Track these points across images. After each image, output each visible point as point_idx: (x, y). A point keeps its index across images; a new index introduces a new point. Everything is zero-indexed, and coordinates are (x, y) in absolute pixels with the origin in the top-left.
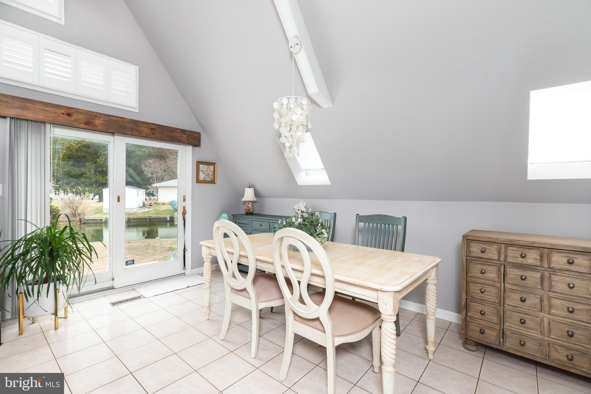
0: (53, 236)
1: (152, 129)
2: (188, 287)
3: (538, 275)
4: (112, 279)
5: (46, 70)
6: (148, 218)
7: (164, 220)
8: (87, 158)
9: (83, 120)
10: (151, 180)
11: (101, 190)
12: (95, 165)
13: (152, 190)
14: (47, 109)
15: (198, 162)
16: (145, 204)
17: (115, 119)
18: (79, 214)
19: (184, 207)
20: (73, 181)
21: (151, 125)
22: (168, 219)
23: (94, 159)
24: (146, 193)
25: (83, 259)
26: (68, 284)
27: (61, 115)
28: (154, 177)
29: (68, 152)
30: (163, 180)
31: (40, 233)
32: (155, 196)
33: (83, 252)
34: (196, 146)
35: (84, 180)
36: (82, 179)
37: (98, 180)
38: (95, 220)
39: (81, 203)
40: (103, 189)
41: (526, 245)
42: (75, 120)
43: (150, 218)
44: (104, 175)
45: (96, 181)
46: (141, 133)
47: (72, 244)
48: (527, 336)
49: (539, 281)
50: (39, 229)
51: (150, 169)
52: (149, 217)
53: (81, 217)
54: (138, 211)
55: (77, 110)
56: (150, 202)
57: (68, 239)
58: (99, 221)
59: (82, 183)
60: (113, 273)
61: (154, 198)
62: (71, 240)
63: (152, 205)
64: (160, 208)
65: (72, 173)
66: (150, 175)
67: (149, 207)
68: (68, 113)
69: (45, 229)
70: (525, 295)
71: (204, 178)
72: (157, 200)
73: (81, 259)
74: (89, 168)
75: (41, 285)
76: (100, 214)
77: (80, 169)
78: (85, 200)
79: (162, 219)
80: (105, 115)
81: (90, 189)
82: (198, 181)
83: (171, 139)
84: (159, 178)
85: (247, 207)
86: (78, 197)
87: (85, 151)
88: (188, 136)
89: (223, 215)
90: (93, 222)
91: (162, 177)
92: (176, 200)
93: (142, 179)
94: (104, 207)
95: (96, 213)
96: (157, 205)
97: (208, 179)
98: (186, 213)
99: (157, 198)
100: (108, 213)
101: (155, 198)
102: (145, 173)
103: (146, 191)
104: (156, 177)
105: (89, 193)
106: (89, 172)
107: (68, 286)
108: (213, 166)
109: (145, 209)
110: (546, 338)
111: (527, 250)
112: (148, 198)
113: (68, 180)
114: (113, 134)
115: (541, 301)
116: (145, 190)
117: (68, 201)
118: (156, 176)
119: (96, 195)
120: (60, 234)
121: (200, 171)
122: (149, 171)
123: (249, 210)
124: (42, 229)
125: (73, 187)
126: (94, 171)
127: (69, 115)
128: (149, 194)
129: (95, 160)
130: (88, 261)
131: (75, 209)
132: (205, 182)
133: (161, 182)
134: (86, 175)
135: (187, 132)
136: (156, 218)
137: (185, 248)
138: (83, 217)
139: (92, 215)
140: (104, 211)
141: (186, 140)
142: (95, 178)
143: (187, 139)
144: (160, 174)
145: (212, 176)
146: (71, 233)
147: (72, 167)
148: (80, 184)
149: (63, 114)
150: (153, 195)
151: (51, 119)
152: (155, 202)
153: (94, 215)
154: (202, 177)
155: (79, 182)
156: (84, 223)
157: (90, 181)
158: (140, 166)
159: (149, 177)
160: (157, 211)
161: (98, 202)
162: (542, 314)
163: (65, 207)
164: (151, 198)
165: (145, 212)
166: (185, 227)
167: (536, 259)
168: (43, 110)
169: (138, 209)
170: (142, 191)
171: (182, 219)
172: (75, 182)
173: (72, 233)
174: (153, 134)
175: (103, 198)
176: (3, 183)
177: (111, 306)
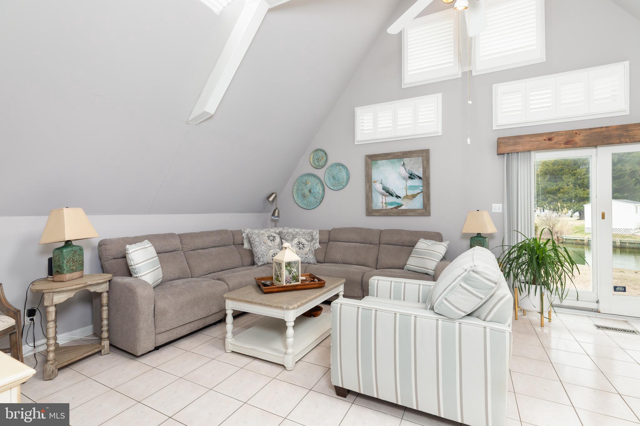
0: (539, 247)
4: (597, 301)
5: (531, 107)
8: (564, 171)
9: (563, 141)
11: (582, 206)
12: (574, 177)
14: (532, 139)
18: (557, 233)
20: (549, 197)
23: (572, 171)
25: (564, 271)
26: (551, 290)
27: (543, 141)
29: (544, 167)
31: (528, 242)
33: (564, 265)
35: (562, 195)
36: (558, 194)
37: (579, 194)
38: (575, 240)
39: (558, 221)
40: (584, 205)
42: (556, 143)
44: (585, 189)
45: (576, 196)
47: (554, 256)
50: (528, 240)
53: (559, 235)
54: (637, 234)
55: (558, 133)
57: (551, 251)
58: (579, 242)
59: (559, 198)
60: (597, 294)
62: (553, 252)
65: (548, 189)
68: (549, 138)
69: (532, 240)
73: (563, 271)
74: (567, 183)
75: (531, 285)
76: (580, 233)
77: (557, 183)
78: (562, 217)
80: (585, 130)
81: (569, 205)
86: (555, 214)
87: (562, 164)
90: (573, 242)
94: (586, 226)
95: (575, 233)
100: (590, 233)
105: (568, 209)
106: (567, 186)
107: (551, 292)
113: (545, 196)
114: (596, 146)
117: (544, 218)
119: (575, 212)
120: (544, 246)
124: (530, 240)
125: (550, 203)
126: (573, 185)
127: (550, 139)
129: (574, 172)
130: (570, 275)
131: (552, 226)
134: (563, 189)
138: (561, 236)
139: (571, 234)
140: (586, 230)
142: (574, 192)
146: (553, 246)
147: (549, 183)
148: (557, 199)
149: (545, 140)
151: (535, 147)
153: (573, 235)
155: (556, 198)
156: (562, 243)
157: (569, 196)
161: (578, 220)
163: (541, 224)
168: (529, 141)
169: (637, 231)
172: (552, 198)
173: (555, 246)
175: (584, 215)
176: (503, 203)
177: (595, 328)
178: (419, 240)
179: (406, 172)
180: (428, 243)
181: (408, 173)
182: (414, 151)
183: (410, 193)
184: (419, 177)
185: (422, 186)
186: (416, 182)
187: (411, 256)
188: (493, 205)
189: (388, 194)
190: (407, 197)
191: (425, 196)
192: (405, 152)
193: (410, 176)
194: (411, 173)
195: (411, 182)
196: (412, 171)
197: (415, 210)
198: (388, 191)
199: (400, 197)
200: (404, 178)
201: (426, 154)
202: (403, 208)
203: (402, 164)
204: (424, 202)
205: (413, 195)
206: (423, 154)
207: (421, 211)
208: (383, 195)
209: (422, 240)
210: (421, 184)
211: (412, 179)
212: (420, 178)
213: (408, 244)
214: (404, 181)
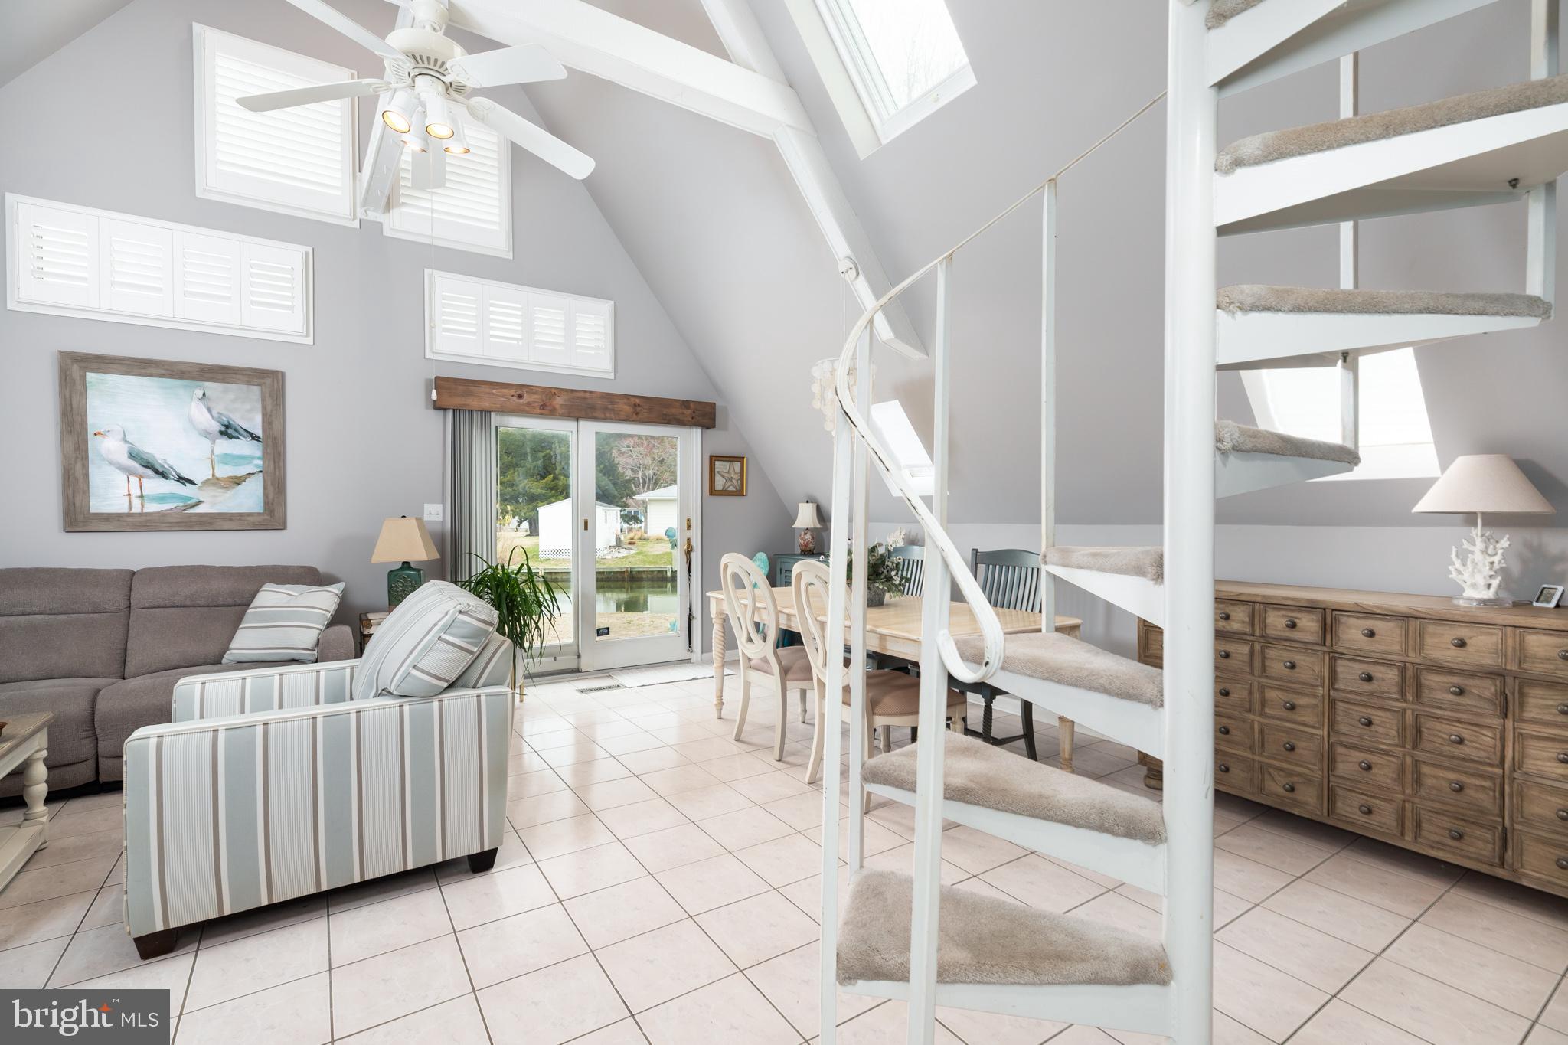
0: (508, 578)
1: (635, 405)
2: (695, 678)
3: (1245, 649)
4: (578, 656)
5: (492, 332)
6: (627, 572)
7: (660, 576)
9: (538, 402)
10: (633, 485)
11: (535, 509)
13: (635, 509)
14: (494, 391)
15: (713, 456)
16: (621, 541)
17: (581, 394)
19: (689, 539)
21: (633, 399)
22: (669, 574)
24: (622, 516)
27: (510, 397)
28: (638, 478)
30: (657, 484)
31: (492, 573)
32: (641, 522)
34: (708, 428)
40: (538, 509)
41: (1229, 598)
42: (528, 404)
43: (631, 572)
46: (618, 414)
48: (1231, 755)
49: (1246, 658)
50: (491, 568)
51: (630, 461)
52: (629, 569)
54: (607, 557)
55: (531, 387)
56: (631, 535)
60: (577, 647)
61: (638, 526)
63: (633, 543)
64: (651, 550)
66: (629, 474)
67: (629, 546)
68: (519, 394)
70: (1228, 685)
71: (724, 486)
72: (646, 532)
78: (503, 531)
79: (656, 573)
80: (566, 390)
82: (713, 492)
83: (665, 420)
84: (649, 479)
85: (802, 539)
88: (694, 412)
89: (758, 554)
91: (655, 478)
92: (675, 527)
93: (615, 484)
94: (542, 546)
96: (645, 542)
97: (731, 488)
98: (691, 551)
99: (646, 526)
101: (640, 528)
102: (621, 470)
103: (621, 511)
104: (642, 478)
108: (739, 464)
109: (621, 550)
110: (1257, 758)
111: (1231, 608)
112: (626, 526)
114: (577, 419)
115: (1251, 693)
116: (620, 509)
118: (644, 474)
119: (521, 522)
120: (516, 575)
121: (716, 474)
122: (627, 464)
123: (806, 546)
127: (519, 396)
128: (630, 518)
132: (725, 493)
133: (654, 489)
135: (692, 405)
136: (644, 571)
137: (690, 614)
141: (690, 419)
143: (693, 418)
144: (651, 472)
145: (737, 481)
146: (528, 574)
149: (513, 395)
150: (636, 520)
151: (498, 405)
152: (642, 535)
154: (719, 486)
158: (609, 454)
159: (627, 478)
160: (646, 556)
161: (527, 536)
162: (1252, 717)
164: (633, 526)
165: (620, 558)
166: (690, 576)
167: (1243, 622)
168: (488, 393)
169: (606, 552)
170: (615, 512)
171: (685, 560)
173: (531, 575)
174: (637, 414)
175: (538, 527)
176: (443, 502)
177: (578, 694)
178: (261, 587)
179: (211, 418)
180: (289, 592)
181: (219, 422)
182: (238, 368)
183: (224, 471)
184: (251, 434)
185: (263, 458)
186: (243, 447)
187: (242, 628)
188: (426, 506)
189: (149, 472)
190: (214, 482)
191: (269, 483)
192: (207, 365)
193: (223, 429)
194: (226, 423)
195: (225, 446)
196: (229, 418)
197: (241, 515)
198: (148, 463)
199: (191, 482)
200: (206, 434)
201: (273, 381)
202: (200, 510)
203: (201, 395)
204: (266, 495)
205: (236, 477)
206: (262, 381)
207: (260, 518)
208: (129, 472)
209: (269, 587)
210: (259, 453)
211: (231, 437)
212: (255, 438)
213: (230, 601)
214: (207, 443)
